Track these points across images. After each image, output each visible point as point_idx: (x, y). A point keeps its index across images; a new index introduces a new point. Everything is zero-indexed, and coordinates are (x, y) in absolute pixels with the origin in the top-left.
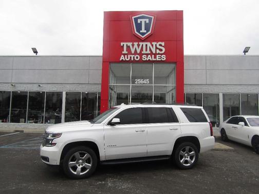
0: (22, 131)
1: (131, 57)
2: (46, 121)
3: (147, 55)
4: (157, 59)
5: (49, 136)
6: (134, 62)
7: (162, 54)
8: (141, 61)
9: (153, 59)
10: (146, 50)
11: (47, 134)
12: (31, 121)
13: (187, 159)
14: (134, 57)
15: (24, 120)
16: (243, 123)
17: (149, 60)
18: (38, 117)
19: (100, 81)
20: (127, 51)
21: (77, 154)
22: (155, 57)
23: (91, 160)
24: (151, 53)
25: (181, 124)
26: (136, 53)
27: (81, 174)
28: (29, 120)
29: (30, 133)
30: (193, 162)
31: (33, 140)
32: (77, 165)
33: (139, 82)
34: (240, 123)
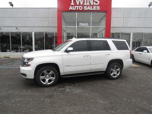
0: (9, 57)
1: (76, 8)
2: (23, 51)
3: (87, 6)
4: (94, 9)
5: (25, 60)
6: (79, 11)
7: (97, 6)
8: (83, 11)
9: (91, 9)
10: (87, 3)
11: (24, 59)
12: (14, 51)
13: (115, 73)
14: (78, 8)
15: (9, 50)
16: (146, 51)
17: (89, 10)
18: (18, 48)
19: (56, 25)
20: (74, 3)
21: (45, 72)
22: (93, 8)
23: (55, 75)
24: (90, 5)
25: (112, 51)
26: (80, 5)
27: (48, 84)
28: (12, 50)
29: (14, 58)
30: (118, 75)
31: (16, 63)
32: (46, 79)
33: (82, 25)
34: (144, 51)
